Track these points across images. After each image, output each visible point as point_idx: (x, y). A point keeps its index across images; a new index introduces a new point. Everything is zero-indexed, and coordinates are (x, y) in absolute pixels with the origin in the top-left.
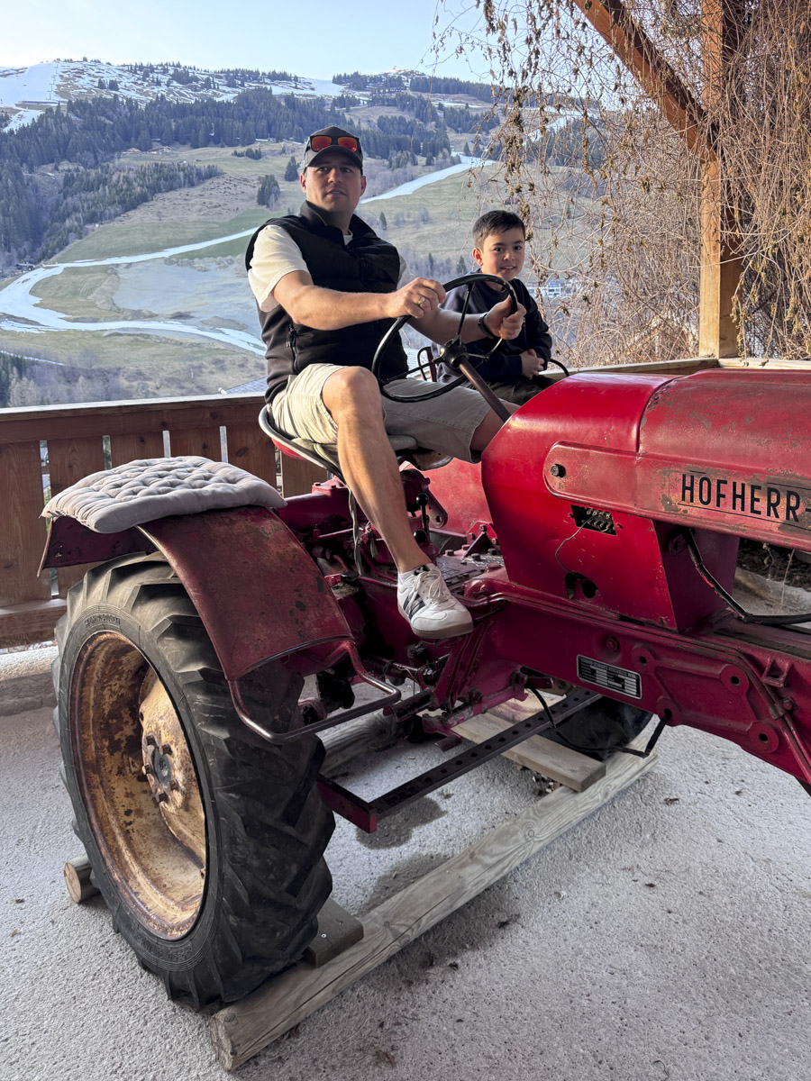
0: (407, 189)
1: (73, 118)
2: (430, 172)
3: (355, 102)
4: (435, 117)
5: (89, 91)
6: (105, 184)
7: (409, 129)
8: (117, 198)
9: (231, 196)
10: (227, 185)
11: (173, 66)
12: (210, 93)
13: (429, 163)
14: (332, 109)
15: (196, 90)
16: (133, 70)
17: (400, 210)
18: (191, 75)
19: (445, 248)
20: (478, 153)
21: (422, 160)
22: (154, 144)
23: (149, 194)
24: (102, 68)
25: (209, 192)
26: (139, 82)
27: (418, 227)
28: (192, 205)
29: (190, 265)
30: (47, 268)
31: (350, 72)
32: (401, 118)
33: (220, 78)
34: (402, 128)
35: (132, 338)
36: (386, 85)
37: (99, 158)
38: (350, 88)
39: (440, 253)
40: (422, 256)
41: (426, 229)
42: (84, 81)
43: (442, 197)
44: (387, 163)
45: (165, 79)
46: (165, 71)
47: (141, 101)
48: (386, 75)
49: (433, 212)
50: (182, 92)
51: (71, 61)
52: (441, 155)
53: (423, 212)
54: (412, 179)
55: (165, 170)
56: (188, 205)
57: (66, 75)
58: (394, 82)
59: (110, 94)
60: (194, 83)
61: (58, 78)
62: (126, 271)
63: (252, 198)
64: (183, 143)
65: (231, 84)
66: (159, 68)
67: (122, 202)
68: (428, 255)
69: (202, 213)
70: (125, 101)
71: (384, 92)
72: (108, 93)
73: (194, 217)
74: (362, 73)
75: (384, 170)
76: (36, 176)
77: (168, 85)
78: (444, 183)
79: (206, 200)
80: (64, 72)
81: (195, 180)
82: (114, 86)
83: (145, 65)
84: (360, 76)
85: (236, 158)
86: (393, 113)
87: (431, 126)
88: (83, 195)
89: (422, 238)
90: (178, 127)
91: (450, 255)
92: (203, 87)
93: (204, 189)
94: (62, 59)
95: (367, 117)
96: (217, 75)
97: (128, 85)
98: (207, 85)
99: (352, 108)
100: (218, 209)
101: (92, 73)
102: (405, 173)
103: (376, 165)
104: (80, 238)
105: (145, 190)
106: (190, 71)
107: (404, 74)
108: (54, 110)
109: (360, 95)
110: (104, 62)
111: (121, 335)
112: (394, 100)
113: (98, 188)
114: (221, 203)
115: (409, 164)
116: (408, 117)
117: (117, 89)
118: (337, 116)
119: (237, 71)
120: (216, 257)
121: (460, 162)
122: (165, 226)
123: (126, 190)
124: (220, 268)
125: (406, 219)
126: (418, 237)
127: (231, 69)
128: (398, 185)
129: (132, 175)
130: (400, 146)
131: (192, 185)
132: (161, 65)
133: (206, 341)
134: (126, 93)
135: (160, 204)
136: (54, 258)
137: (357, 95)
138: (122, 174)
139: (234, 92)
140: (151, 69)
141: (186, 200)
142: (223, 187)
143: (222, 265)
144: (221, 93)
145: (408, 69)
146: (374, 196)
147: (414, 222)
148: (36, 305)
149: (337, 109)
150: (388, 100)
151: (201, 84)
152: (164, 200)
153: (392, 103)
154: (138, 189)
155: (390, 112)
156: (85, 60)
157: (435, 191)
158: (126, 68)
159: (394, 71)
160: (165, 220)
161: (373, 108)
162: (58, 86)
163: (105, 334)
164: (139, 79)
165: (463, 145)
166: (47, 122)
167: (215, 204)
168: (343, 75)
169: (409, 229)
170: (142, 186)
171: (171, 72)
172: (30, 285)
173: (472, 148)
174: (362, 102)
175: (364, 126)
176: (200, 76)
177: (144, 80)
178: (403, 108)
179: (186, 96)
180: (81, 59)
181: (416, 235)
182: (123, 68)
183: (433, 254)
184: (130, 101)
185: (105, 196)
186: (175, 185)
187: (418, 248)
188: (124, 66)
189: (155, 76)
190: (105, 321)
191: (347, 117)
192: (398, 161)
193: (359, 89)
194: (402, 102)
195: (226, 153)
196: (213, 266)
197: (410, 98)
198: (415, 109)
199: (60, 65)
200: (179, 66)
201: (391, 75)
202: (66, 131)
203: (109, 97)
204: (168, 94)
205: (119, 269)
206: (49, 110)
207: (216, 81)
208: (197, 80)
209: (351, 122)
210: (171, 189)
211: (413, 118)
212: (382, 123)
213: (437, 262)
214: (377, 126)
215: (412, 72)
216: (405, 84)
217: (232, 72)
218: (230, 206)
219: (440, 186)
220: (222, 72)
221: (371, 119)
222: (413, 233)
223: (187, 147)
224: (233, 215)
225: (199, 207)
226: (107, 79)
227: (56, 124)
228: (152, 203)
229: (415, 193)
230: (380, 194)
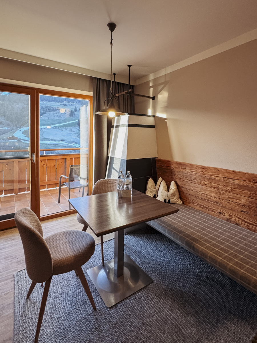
29: (59, 129)
35: (54, 145)
63: (68, 115)
81: (55, 110)
93: (57, 112)
100: (61, 117)
111: (51, 144)
114: (61, 115)
131: (54, 111)
133: (70, 146)
148: (25, 136)
154: (43, 111)
160: (50, 119)
163: (48, 144)
167: (60, 116)
170: (43, 110)
172: (21, 132)
186: (51, 111)
190: (45, 141)
196: (64, 129)
205: (42, 129)
218: (63, 116)
224: (64, 118)
228: (46, 114)
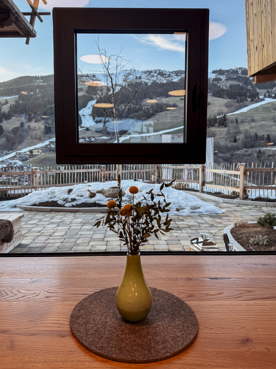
0: (245, 110)
1: (130, 89)
2: (253, 104)
3: (221, 80)
4: (251, 84)
5: (133, 80)
6: (141, 110)
7: (241, 88)
8: (145, 115)
9: (181, 114)
10: (179, 110)
11: (158, 70)
12: (170, 79)
13: (252, 101)
14: (213, 82)
15: (165, 78)
16: (146, 72)
17: (243, 117)
18: (164, 73)
19: (261, 131)
20: (270, 97)
21: (249, 100)
22: (154, 97)
23: (154, 113)
24: (136, 72)
25: (173, 112)
26: (148, 76)
27: (250, 123)
28: (168, 117)
30: (125, 137)
31: (218, 69)
32: (238, 84)
33: (173, 73)
34: (239, 88)
36: (232, 73)
37: (137, 102)
38: (218, 75)
39: (259, 133)
40: (252, 134)
41: (253, 124)
42: (131, 77)
43: (259, 113)
44: (236, 101)
45: (155, 75)
46: (156, 72)
47: (149, 83)
48: (232, 69)
49: (256, 118)
50: (161, 79)
51: (127, 70)
52: (257, 98)
53: (252, 118)
54: (246, 106)
55: (160, 105)
56: (166, 117)
57: (126, 75)
58: (235, 72)
59: (139, 81)
60: (165, 76)
61: (123, 76)
62: (149, 138)
64: (163, 96)
65: (177, 75)
66: (154, 71)
67: (146, 116)
68: (255, 133)
69: (171, 119)
70: (144, 83)
71: (231, 75)
72: (138, 80)
73: (168, 120)
74: (223, 69)
75: (235, 103)
76: (120, 108)
77: (157, 77)
78: (259, 108)
79: (173, 115)
80: (125, 74)
82: (140, 78)
83: (149, 70)
84: (222, 70)
85: (181, 100)
86: (235, 83)
87: (249, 87)
88: (134, 114)
89: (252, 127)
90: (161, 90)
91: (263, 133)
92: (168, 77)
94: (124, 70)
95: (225, 85)
96: (172, 73)
97: (144, 77)
98: (169, 76)
99: (219, 82)
101: (133, 74)
102: (244, 104)
103: (232, 101)
104: (134, 127)
105: (153, 112)
106: (164, 72)
107: (238, 69)
108: (124, 86)
109: (222, 77)
110: (137, 70)
112: (236, 78)
113: (139, 112)
115: (245, 101)
116: (241, 84)
117: (141, 79)
118: (215, 85)
119: (179, 71)
120: (177, 134)
121: (264, 100)
122: (160, 124)
123: (148, 112)
124: (178, 137)
125: (245, 121)
126: (250, 127)
127: (177, 70)
128: (241, 109)
129: (149, 107)
130: (240, 95)
132: (154, 70)
134: (144, 80)
135: (158, 117)
136: (126, 134)
137: (221, 77)
138: (146, 107)
139: (178, 78)
140: (151, 72)
141: (166, 115)
142: (178, 110)
143: (179, 136)
144: (174, 79)
145: (240, 67)
146: (232, 112)
147: (248, 121)
149: (214, 82)
150: (233, 78)
151: (167, 76)
152: (159, 115)
153: (234, 79)
155: (234, 83)
156: (131, 70)
157: (255, 111)
158: (143, 72)
159: (235, 68)
161: (228, 81)
162: (124, 79)
164: (147, 75)
165: (264, 94)
166: (122, 91)
168: (216, 70)
169: (246, 124)
171: (158, 72)
173: (267, 94)
174: (223, 79)
175: (224, 88)
176: (167, 73)
177: (149, 75)
178: (239, 81)
179: (162, 80)
180: (130, 70)
181: (249, 126)
182: (142, 72)
183: (257, 133)
184: (145, 82)
185: (141, 114)
187: (251, 131)
188: (143, 71)
189: (153, 74)
191: (218, 85)
192: (241, 100)
193: (222, 75)
194: (238, 79)
195: (178, 99)
197: (241, 77)
198: (243, 81)
199: (123, 72)
200: (160, 70)
201: (233, 69)
202: (128, 93)
203: (139, 82)
204: (157, 80)
206: (123, 86)
207: (172, 74)
208: (166, 74)
209: (220, 87)
210: (161, 111)
211: (242, 84)
212: (231, 86)
213: (258, 136)
214: (229, 88)
215: (242, 68)
216: (239, 72)
217: (177, 71)
219: (257, 109)
220: (174, 71)
221: (227, 85)
222: (248, 125)
223: (164, 97)
225: (170, 117)
226: (138, 76)
227: (125, 91)
229: (248, 111)
230: (234, 111)
